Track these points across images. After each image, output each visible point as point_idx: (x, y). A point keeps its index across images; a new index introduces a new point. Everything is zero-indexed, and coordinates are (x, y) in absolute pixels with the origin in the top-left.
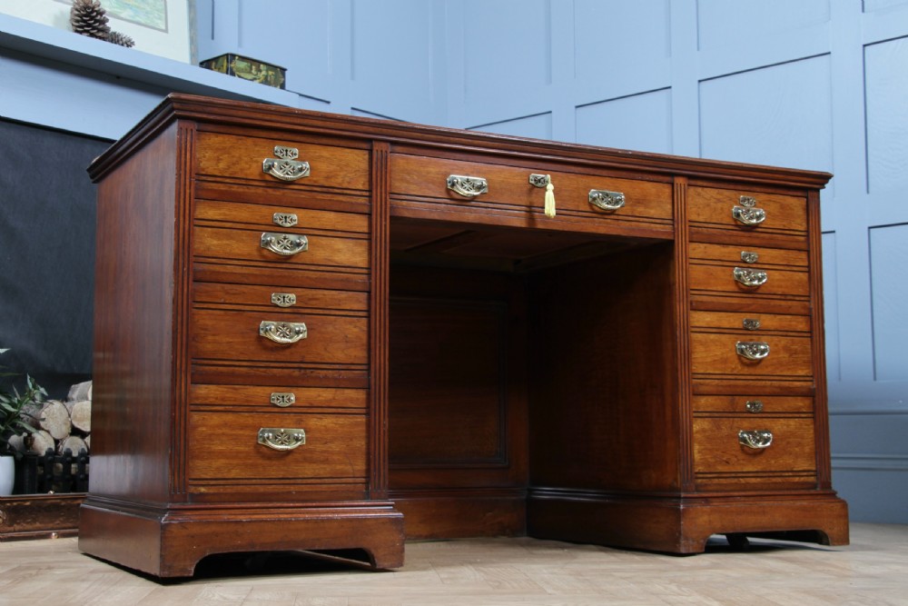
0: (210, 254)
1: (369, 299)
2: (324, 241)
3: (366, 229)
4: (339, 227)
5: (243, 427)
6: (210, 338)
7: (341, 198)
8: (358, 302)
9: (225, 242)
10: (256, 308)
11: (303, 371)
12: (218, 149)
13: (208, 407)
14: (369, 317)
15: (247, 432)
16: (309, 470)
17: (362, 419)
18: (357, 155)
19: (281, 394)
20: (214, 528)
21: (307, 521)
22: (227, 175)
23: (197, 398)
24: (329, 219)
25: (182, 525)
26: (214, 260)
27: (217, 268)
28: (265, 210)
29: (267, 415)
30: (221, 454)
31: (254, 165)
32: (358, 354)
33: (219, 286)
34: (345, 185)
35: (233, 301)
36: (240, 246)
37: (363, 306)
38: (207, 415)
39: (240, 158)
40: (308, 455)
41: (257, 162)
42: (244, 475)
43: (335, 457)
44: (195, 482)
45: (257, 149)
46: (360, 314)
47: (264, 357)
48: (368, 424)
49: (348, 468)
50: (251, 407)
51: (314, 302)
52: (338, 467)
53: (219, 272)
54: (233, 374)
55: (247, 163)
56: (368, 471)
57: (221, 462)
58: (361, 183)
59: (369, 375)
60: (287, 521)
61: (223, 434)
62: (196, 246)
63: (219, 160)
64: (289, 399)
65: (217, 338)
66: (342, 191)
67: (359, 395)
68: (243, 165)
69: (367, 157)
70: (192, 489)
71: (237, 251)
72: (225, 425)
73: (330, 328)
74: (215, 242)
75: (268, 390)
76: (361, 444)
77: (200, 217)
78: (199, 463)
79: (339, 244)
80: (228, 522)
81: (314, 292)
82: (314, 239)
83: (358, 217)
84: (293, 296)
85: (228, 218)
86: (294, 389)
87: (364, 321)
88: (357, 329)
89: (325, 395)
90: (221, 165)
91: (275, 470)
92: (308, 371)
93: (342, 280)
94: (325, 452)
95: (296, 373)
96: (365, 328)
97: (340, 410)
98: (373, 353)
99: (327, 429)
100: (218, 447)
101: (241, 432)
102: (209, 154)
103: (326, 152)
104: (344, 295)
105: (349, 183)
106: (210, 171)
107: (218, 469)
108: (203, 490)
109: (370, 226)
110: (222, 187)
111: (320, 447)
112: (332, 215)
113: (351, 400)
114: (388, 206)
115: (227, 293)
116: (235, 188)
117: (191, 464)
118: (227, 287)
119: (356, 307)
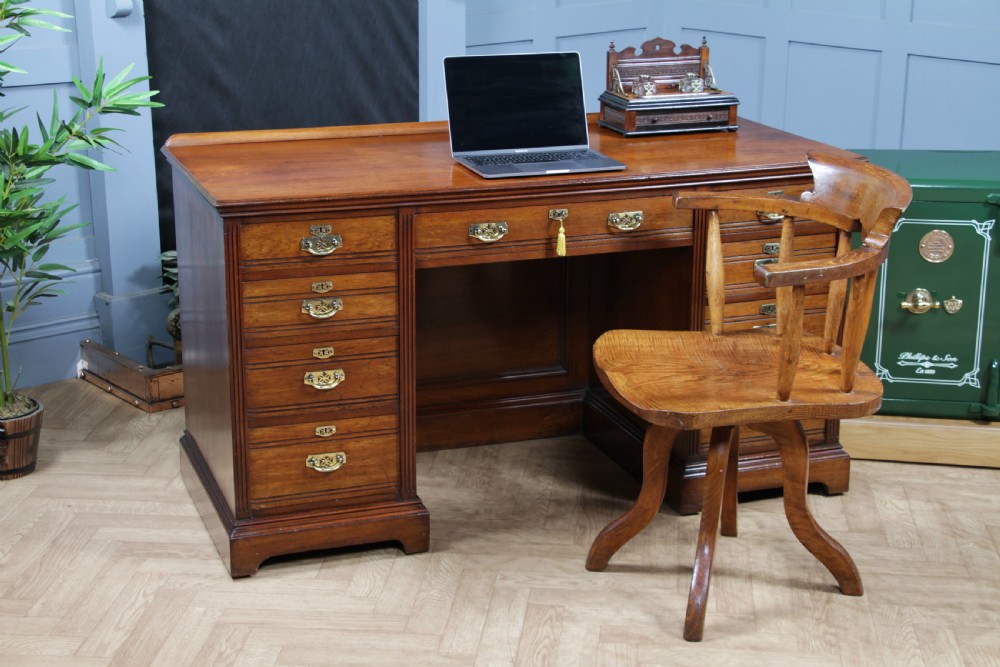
0: (257, 324)
1: (398, 340)
2: (357, 299)
3: (394, 284)
4: (369, 285)
5: (293, 456)
6: (262, 391)
7: (371, 261)
8: (387, 345)
9: (271, 313)
10: (300, 363)
11: (342, 407)
12: (260, 237)
13: (264, 444)
14: (398, 356)
15: (297, 460)
16: (350, 482)
17: (394, 437)
18: (385, 221)
19: (324, 428)
20: (271, 539)
21: (347, 525)
22: (269, 257)
23: (254, 439)
24: (360, 280)
25: (247, 539)
26: (262, 329)
27: (265, 335)
28: (304, 281)
29: (313, 445)
30: (276, 478)
31: (293, 245)
32: (390, 387)
33: (267, 350)
34: (375, 249)
35: (281, 359)
36: (283, 315)
37: (393, 348)
38: (263, 451)
39: (280, 241)
40: (348, 471)
41: (295, 242)
42: (296, 491)
43: (372, 469)
44: (256, 501)
45: (295, 231)
46: (391, 354)
47: (308, 400)
48: (399, 441)
49: (384, 476)
50: (299, 441)
51: (350, 351)
52: (374, 477)
53: (266, 339)
54: (283, 417)
55: (286, 244)
56: (400, 476)
57: (277, 484)
58: (389, 245)
59: (399, 402)
60: (331, 527)
61: (277, 463)
62: (246, 320)
63: (261, 246)
64: (331, 431)
65: (269, 391)
66: (371, 254)
67: (390, 420)
68: (283, 247)
69: (394, 221)
70: (254, 507)
71: (282, 319)
72: (279, 456)
73: (365, 370)
74: (262, 315)
75: (312, 425)
76: (393, 456)
77: (248, 295)
78: (258, 487)
79: (371, 300)
80: (283, 533)
81: (349, 342)
82: (348, 299)
83: (386, 274)
84: (331, 349)
85: (273, 293)
86: (335, 422)
87: (394, 360)
88: (387, 368)
89: (363, 422)
90: (264, 250)
91: (321, 486)
92: (347, 407)
93: (374, 329)
94: (364, 466)
95: (337, 409)
96: (395, 365)
97: (375, 433)
98: (402, 386)
99: (364, 449)
100: (273, 473)
101: (292, 460)
102: (254, 242)
103: (356, 223)
104: (376, 341)
105: (379, 246)
106: (255, 256)
107: (275, 489)
108: (263, 506)
109: (398, 280)
110: (266, 268)
111: (358, 463)
112: (362, 276)
113: (384, 423)
114: (414, 260)
115: (275, 354)
116: (277, 267)
117: (251, 488)
118: (274, 349)
119: (386, 349)
